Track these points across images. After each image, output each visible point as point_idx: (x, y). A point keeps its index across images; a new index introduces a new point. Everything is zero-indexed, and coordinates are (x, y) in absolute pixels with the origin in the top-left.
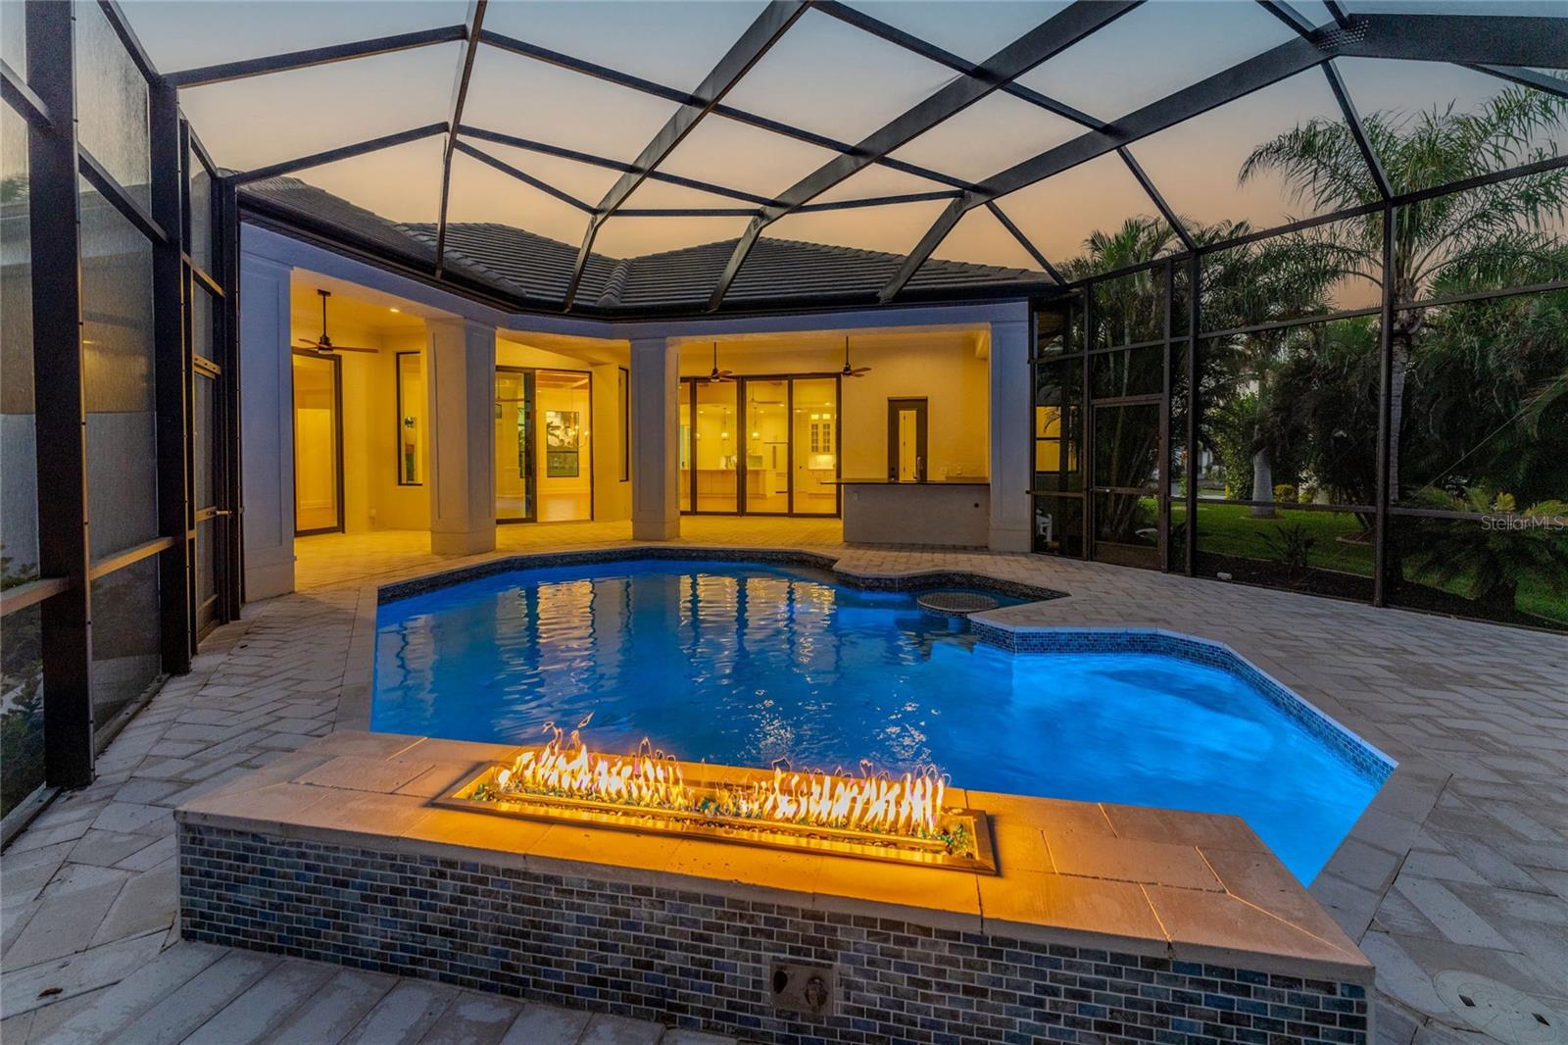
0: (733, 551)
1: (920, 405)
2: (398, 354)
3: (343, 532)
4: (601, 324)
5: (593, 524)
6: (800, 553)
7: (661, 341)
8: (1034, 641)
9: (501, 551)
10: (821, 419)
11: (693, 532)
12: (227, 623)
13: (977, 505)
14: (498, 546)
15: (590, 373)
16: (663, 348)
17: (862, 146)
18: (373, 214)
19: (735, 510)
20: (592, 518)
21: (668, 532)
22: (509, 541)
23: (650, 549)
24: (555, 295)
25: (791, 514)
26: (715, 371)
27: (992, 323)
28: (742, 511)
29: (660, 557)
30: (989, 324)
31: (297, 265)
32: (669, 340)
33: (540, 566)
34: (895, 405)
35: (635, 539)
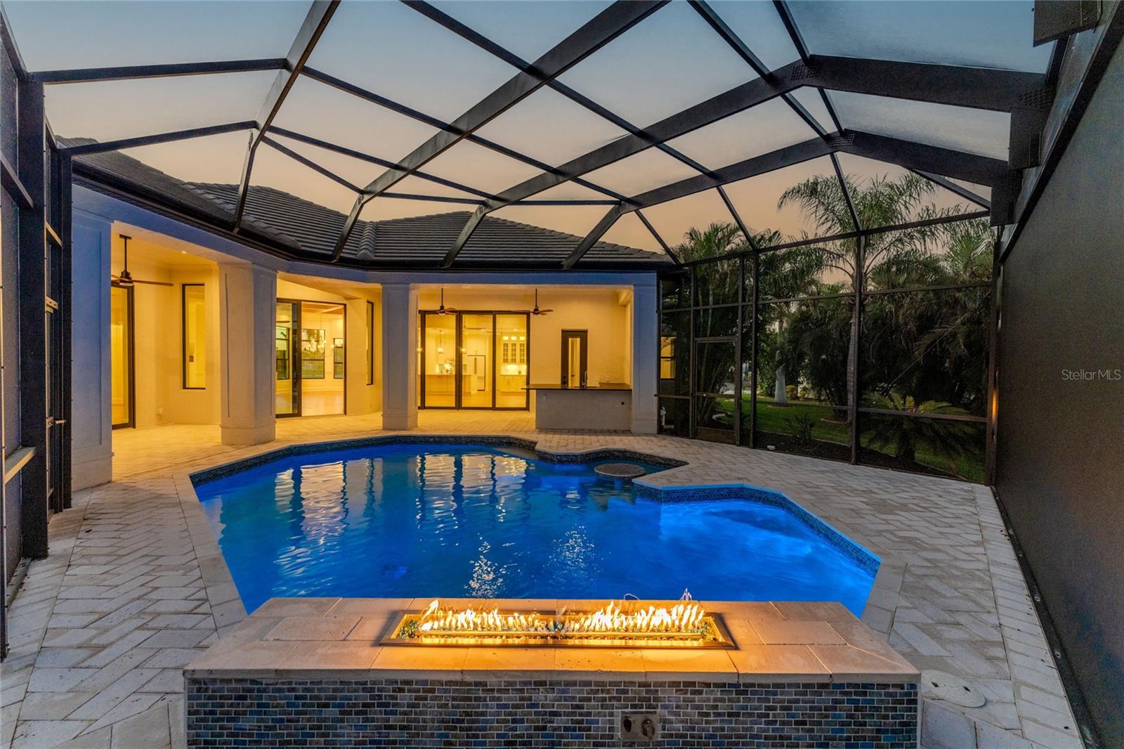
0: (460, 437)
1: (583, 334)
2: (184, 286)
3: (134, 427)
4: (360, 271)
5: (346, 418)
6: (509, 438)
7: (406, 286)
8: (674, 496)
9: (278, 441)
10: (510, 340)
11: (428, 423)
12: (61, 511)
13: (623, 403)
14: (277, 437)
15: (345, 305)
16: (407, 291)
17: (560, 169)
18: (162, 173)
19: (454, 406)
20: (345, 413)
21: (409, 423)
22: (287, 433)
23: (398, 436)
24: (325, 247)
25: (494, 408)
26: (442, 307)
27: (634, 285)
28: (459, 406)
29: (405, 443)
30: (632, 286)
31: (117, 220)
32: (411, 285)
33: (314, 452)
34: (567, 334)
35: (385, 429)
